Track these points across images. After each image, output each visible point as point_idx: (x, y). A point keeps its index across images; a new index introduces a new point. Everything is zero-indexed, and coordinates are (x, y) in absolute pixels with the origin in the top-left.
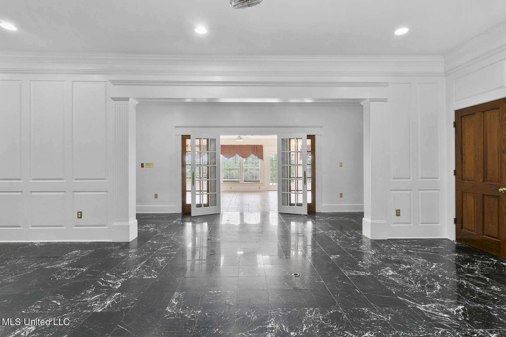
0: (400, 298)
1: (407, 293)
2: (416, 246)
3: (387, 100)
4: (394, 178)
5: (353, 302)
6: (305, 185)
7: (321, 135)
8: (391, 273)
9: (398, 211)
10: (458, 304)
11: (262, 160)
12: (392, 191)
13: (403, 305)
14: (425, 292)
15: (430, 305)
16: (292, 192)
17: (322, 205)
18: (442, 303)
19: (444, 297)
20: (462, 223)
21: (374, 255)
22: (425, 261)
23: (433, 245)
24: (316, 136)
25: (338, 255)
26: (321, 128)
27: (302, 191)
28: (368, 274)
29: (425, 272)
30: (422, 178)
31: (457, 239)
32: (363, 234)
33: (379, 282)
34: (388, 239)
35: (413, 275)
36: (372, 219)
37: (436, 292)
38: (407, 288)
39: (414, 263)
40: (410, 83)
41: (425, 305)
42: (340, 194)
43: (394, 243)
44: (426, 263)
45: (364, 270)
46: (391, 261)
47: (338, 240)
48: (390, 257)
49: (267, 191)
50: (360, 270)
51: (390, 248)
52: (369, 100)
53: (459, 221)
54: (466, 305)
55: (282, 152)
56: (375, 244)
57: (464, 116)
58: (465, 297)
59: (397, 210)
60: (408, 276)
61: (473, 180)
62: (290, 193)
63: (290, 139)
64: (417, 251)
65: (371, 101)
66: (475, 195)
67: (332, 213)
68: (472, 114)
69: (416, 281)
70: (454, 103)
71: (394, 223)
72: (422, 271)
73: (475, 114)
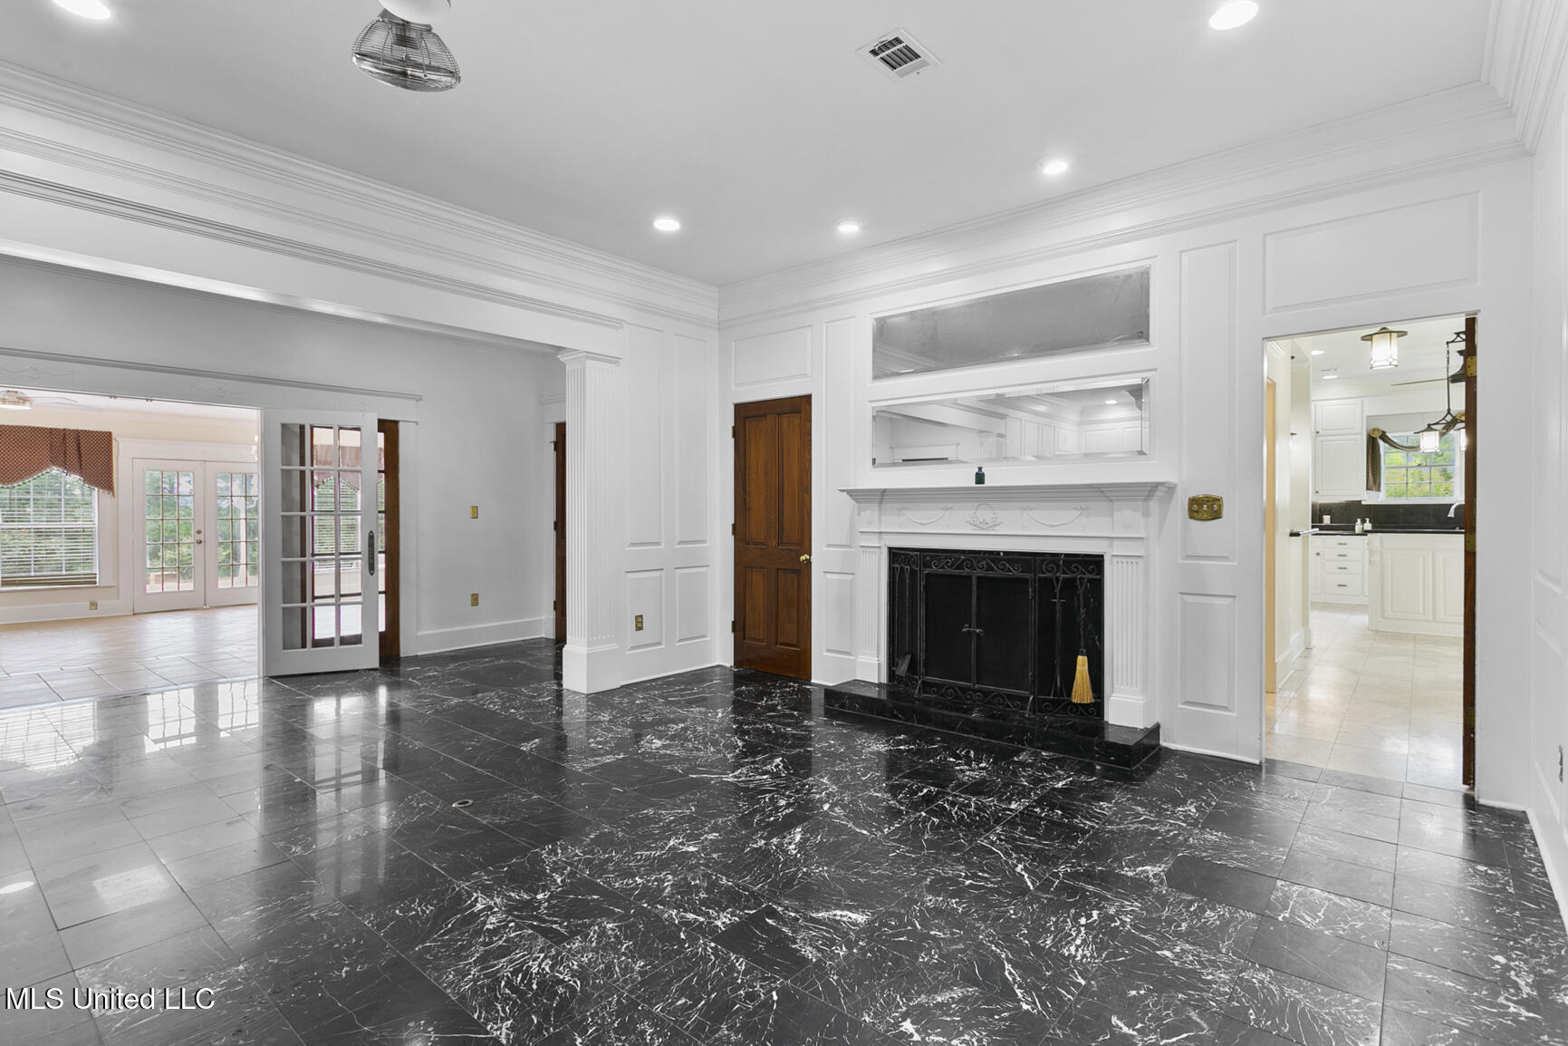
0: (694, 776)
1: (699, 766)
2: (677, 688)
3: (621, 361)
4: (632, 545)
5: (621, 808)
6: (372, 574)
7: (417, 423)
8: (658, 743)
9: (639, 620)
10: (772, 758)
11: (105, 495)
12: (629, 575)
13: (703, 784)
14: (724, 755)
15: (739, 771)
16: (317, 601)
17: (420, 633)
18: (753, 763)
19: (754, 754)
20: (744, 630)
21: (610, 721)
22: (703, 709)
23: (703, 681)
24: (401, 426)
25: (537, 740)
26: (418, 401)
27: (359, 594)
28: (621, 757)
29: (712, 727)
30: (681, 542)
31: (737, 663)
32: (564, 687)
33: (648, 764)
34: (622, 687)
35: (695, 737)
36: (590, 644)
37: (740, 751)
38: (696, 758)
39: (687, 717)
40: (660, 331)
41: (734, 772)
42: (473, 595)
43: (637, 691)
44: (706, 713)
45: (607, 753)
46: (647, 725)
47: (513, 711)
48: (643, 718)
49: (134, 614)
50: (601, 755)
51: (633, 703)
52: (584, 354)
53: (739, 627)
54: (783, 756)
55: (282, 470)
56: (599, 700)
57: (749, 417)
58: (778, 745)
59: (637, 617)
60: (690, 741)
61: (761, 543)
62: (312, 604)
63: (312, 428)
64: (682, 696)
65: (587, 357)
66: (765, 570)
67: (452, 654)
68: (762, 416)
69: (705, 744)
70: (733, 388)
71: (632, 648)
72: (706, 727)
73: (765, 416)
